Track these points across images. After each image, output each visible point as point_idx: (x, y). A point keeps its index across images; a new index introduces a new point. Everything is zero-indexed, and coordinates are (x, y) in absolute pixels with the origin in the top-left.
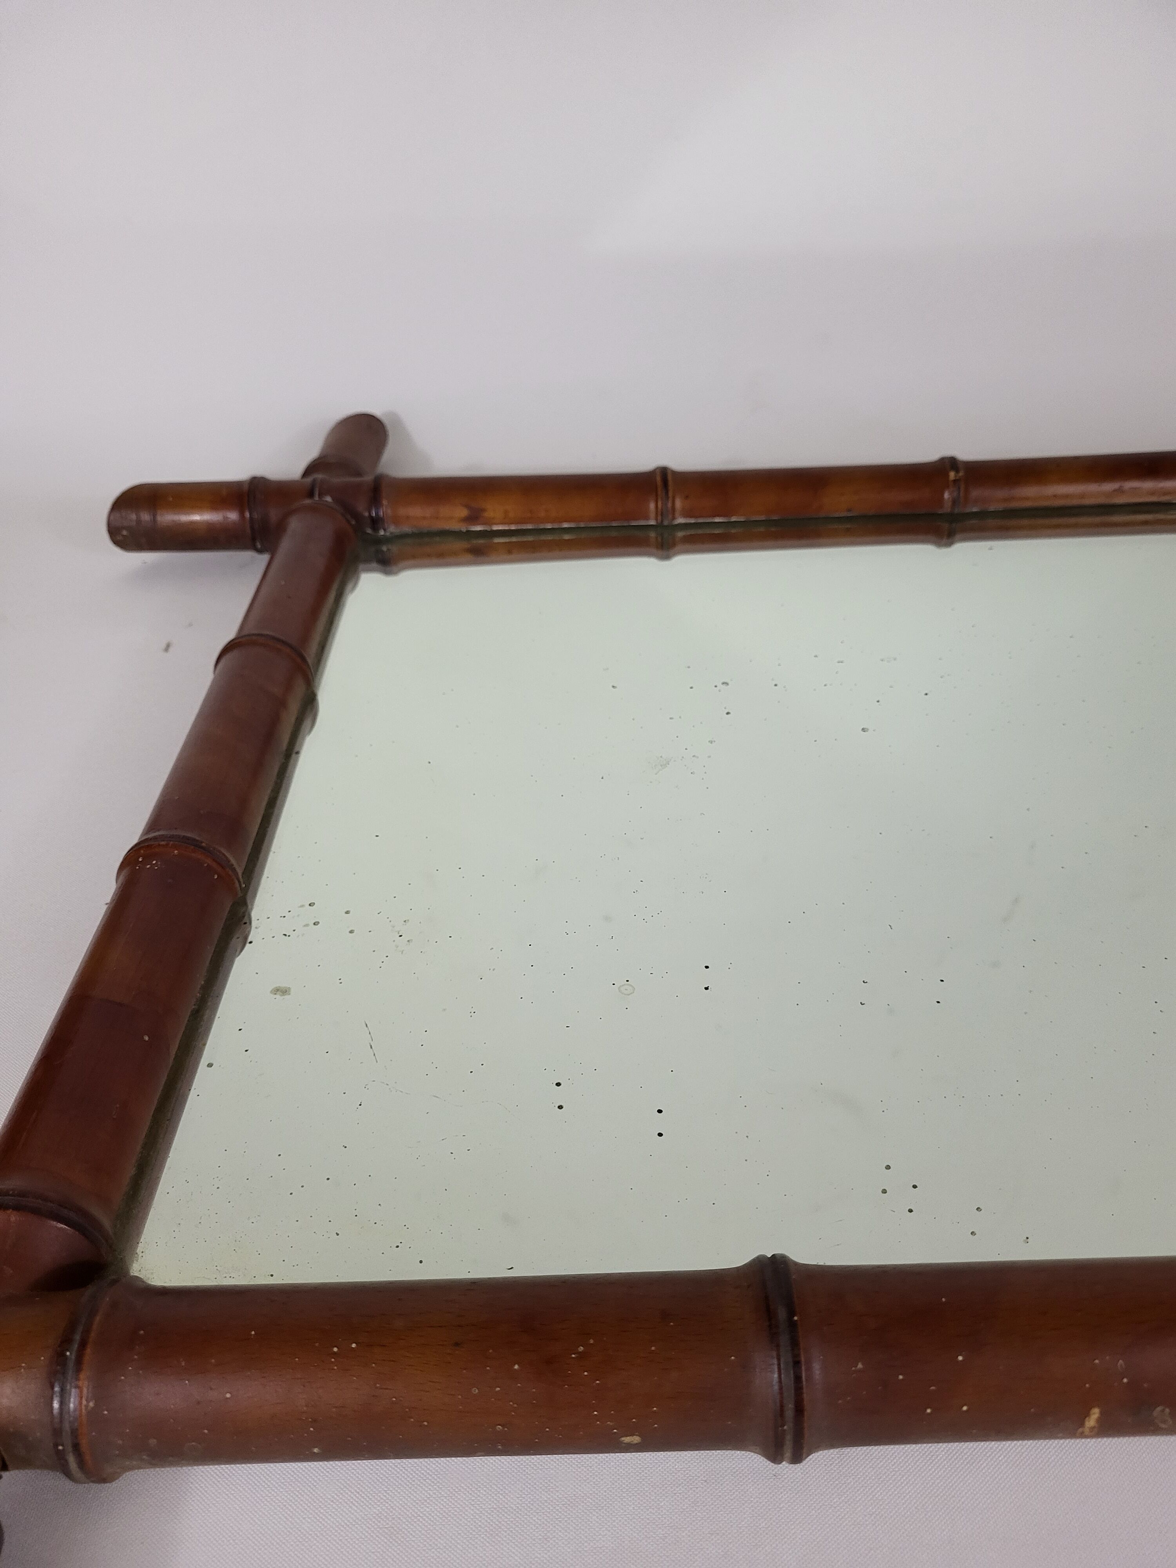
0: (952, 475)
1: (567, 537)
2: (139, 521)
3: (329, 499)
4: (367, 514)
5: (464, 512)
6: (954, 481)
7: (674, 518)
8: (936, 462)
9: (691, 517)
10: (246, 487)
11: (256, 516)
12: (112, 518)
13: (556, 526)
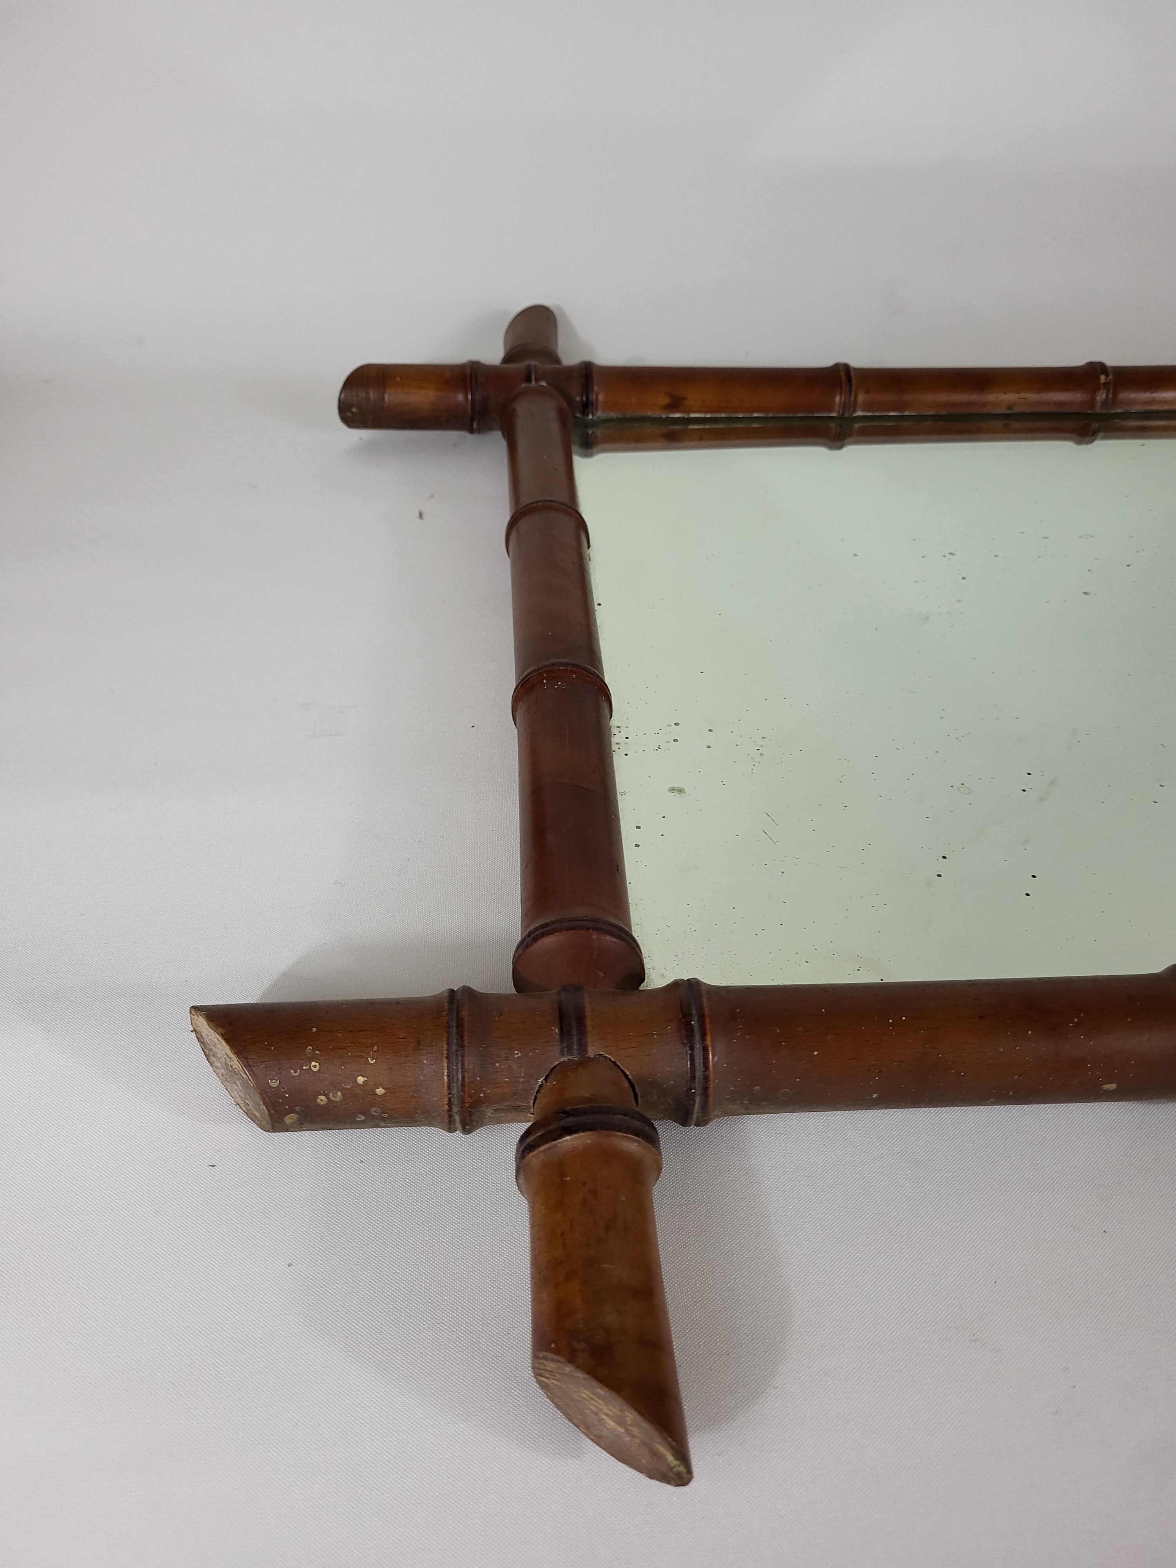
0: (1103, 378)
1: (755, 426)
2: (367, 399)
3: (544, 384)
4: (578, 399)
5: (665, 400)
6: (1104, 384)
7: (855, 411)
8: (1082, 366)
9: (869, 411)
10: (468, 371)
11: (477, 397)
12: (343, 396)
13: (747, 415)
